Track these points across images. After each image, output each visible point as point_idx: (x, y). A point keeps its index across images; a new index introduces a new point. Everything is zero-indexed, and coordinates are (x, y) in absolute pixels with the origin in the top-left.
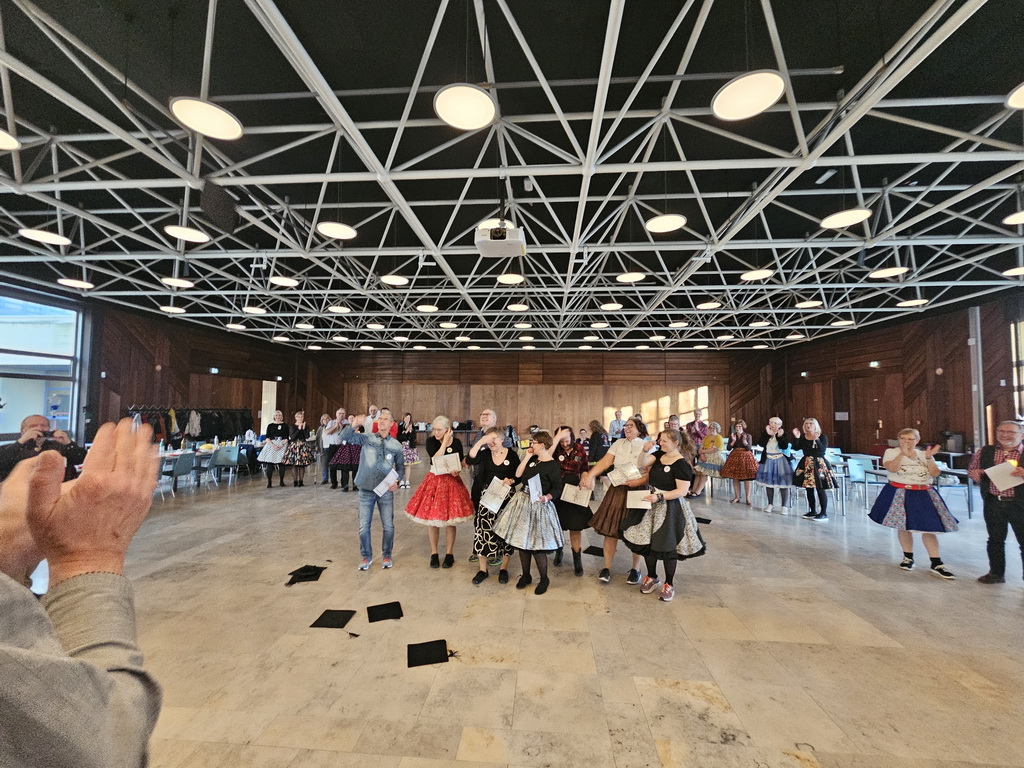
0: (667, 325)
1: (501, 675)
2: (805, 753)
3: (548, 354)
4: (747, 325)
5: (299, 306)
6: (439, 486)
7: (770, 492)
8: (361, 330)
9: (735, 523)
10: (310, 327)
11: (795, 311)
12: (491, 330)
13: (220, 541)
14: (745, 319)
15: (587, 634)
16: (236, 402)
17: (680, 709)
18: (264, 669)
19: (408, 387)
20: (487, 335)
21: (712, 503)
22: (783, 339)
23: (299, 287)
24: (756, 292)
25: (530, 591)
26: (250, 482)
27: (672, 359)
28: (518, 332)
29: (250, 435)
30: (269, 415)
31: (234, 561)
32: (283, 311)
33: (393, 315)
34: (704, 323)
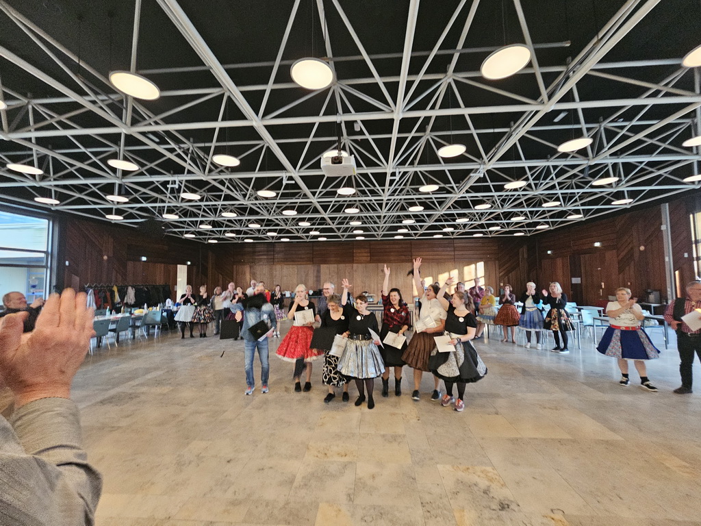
0: (454, 220)
1: (345, 466)
2: (558, 516)
3: (373, 242)
4: (509, 219)
5: (201, 213)
6: (300, 335)
7: (529, 334)
8: (245, 229)
9: (504, 356)
10: (209, 227)
11: (542, 209)
12: (334, 226)
13: (149, 376)
14: (508, 215)
15: (404, 436)
16: (160, 280)
17: (470, 487)
18: (180, 465)
19: (278, 267)
20: (331, 230)
21: (489, 342)
22: (534, 229)
23: (201, 200)
24: (515, 197)
25: (364, 407)
26: (170, 335)
27: (458, 244)
28: (352, 228)
29: (169, 302)
30: (182, 288)
31: (158, 390)
32: (190, 216)
33: (266, 218)
34: (480, 219)
